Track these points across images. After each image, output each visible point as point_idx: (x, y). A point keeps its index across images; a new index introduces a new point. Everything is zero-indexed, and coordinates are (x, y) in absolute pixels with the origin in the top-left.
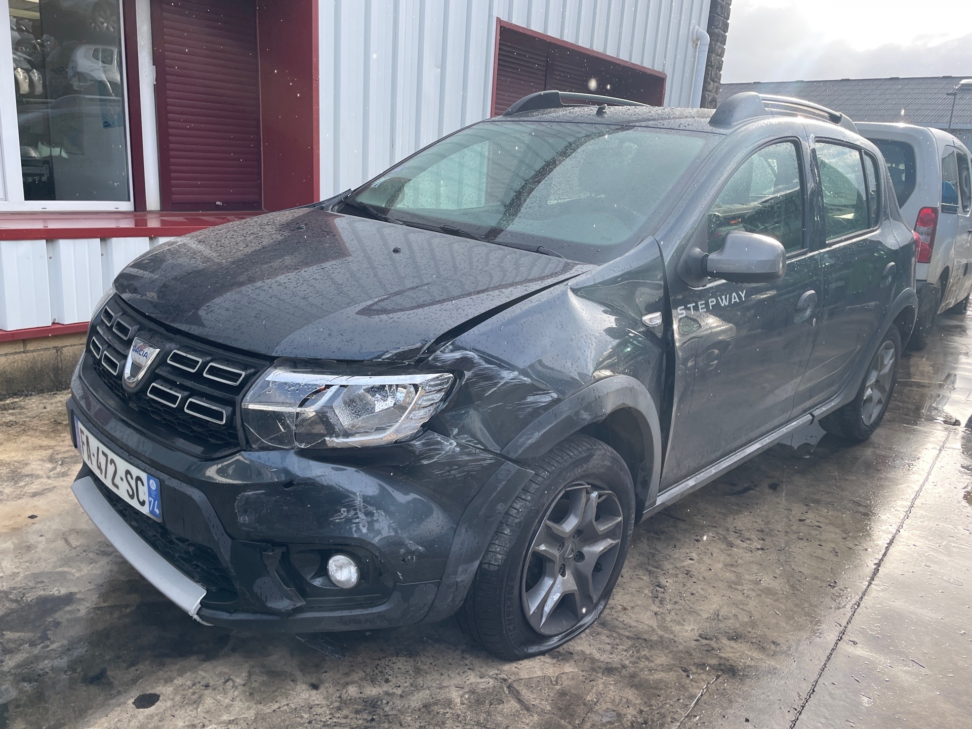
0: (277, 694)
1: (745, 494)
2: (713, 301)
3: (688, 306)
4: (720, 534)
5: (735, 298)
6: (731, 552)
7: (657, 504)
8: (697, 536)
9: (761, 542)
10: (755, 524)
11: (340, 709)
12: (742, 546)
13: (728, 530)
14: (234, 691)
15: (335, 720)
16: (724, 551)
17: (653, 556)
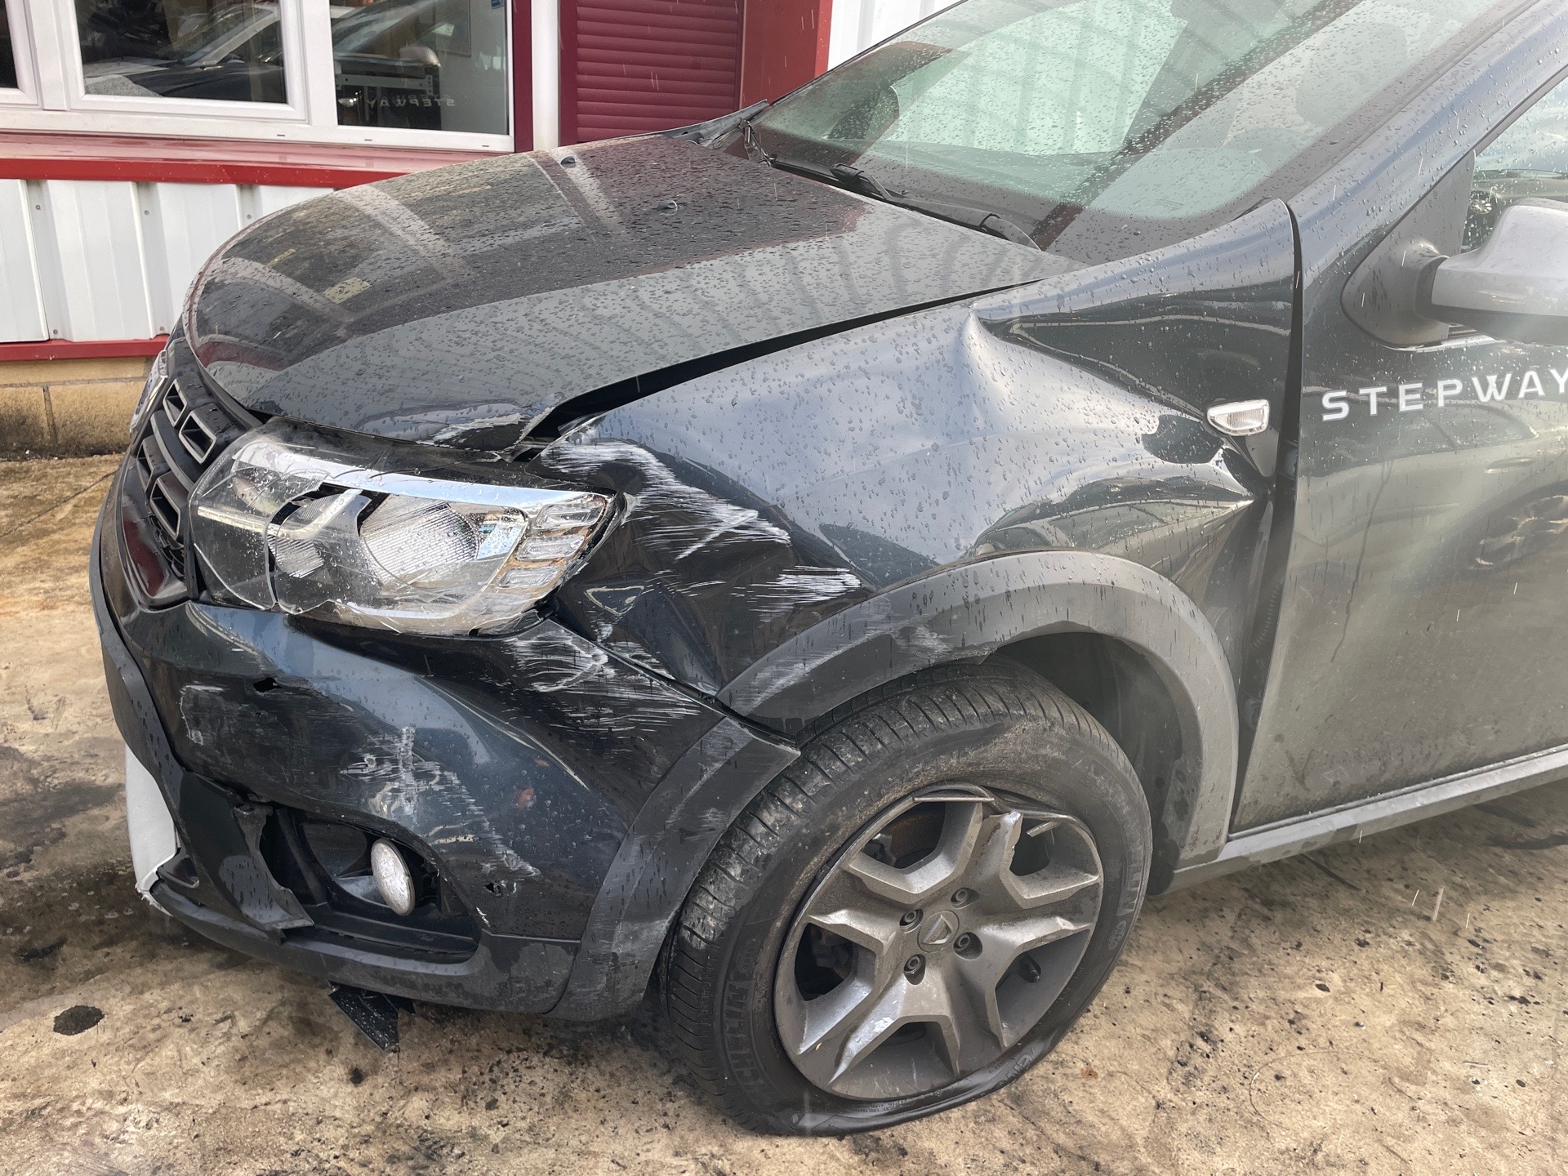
0: (284, 1072)
1: (1546, 852)
2: (1453, 387)
3: (1363, 391)
4: (1431, 940)
5: (1531, 384)
6: (1435, 991)
7: (1221, 858)
8: (1368, 931)
9: (1530, 981)
10: (1536, 932)
11: (366, 1142)
12: (1474, 981)
13: (1455, 934)
14: (220, 1044)
15: (342, 1164)
16: (1418, 984)
17: (1231, 959)
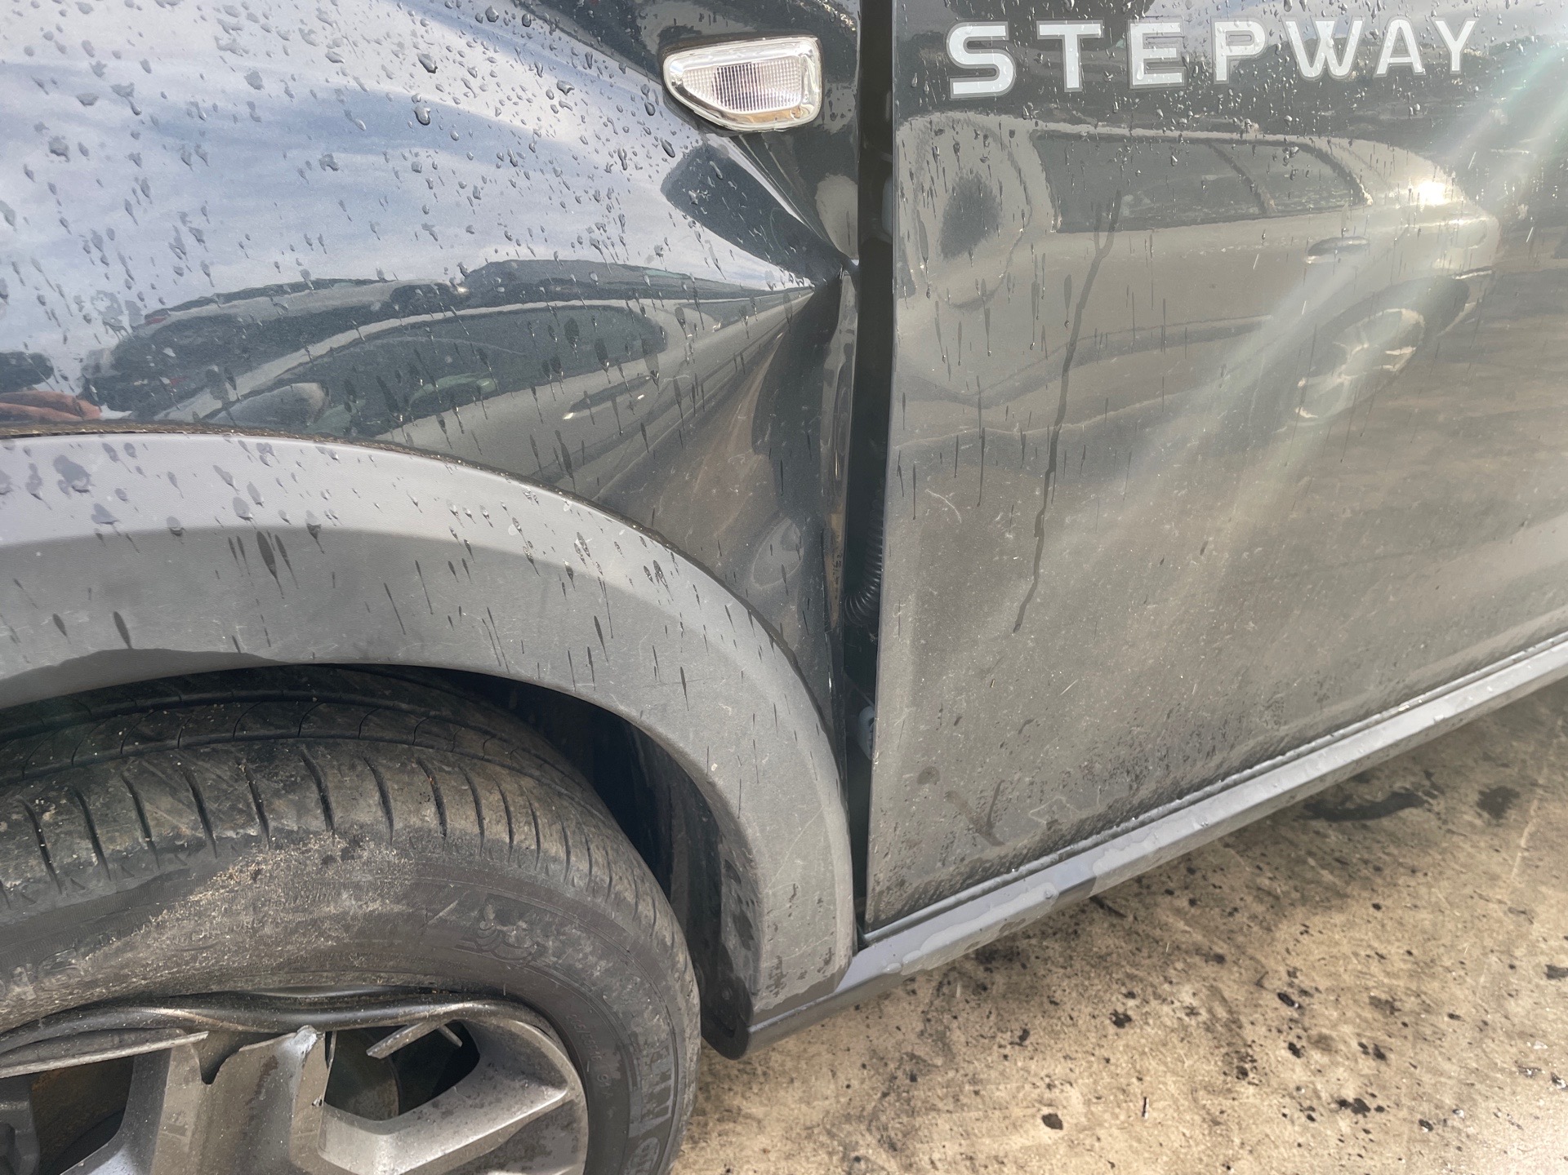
1: (1385, 822)
3: (1046, 30)
4: (1224, 1000)
5: (1400, 47)
6: (1227, 1103)
8: (1131, 995)
9: (1367, 1065)
10: (1375, 967)
12: (1286, 1075)
13: (1259, 984)
16: (1201, 1093)
17: (913, 1079)
